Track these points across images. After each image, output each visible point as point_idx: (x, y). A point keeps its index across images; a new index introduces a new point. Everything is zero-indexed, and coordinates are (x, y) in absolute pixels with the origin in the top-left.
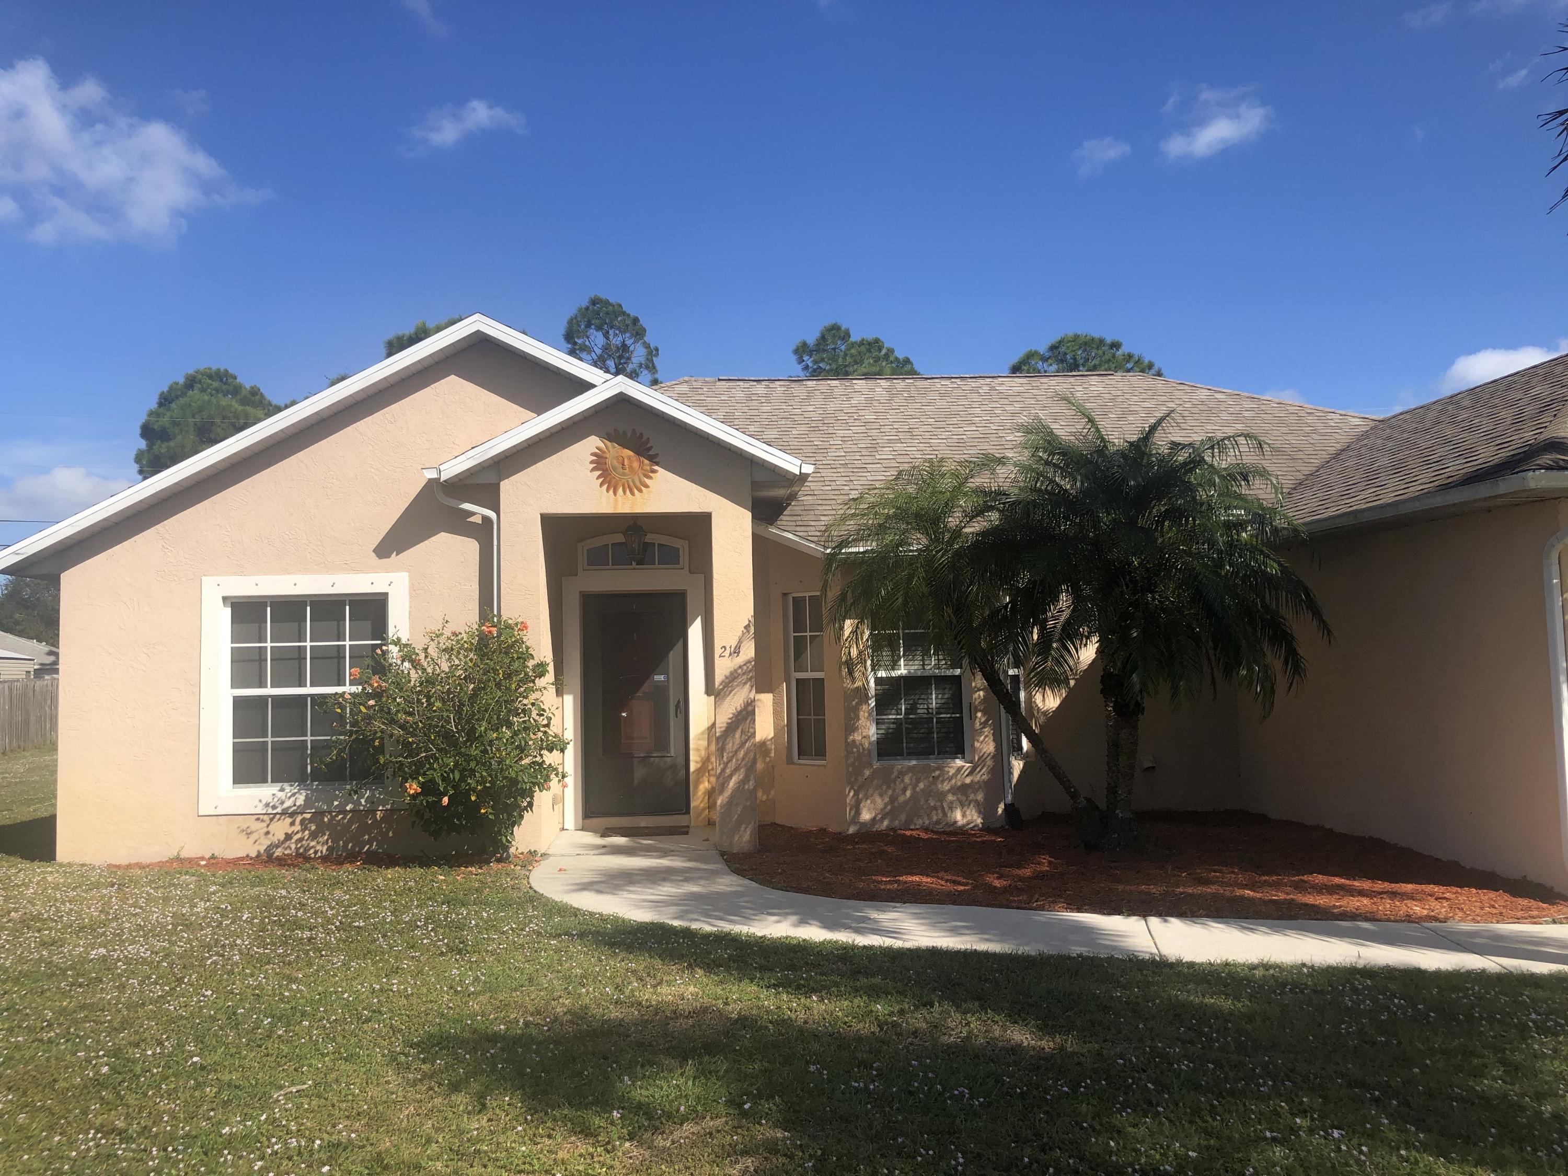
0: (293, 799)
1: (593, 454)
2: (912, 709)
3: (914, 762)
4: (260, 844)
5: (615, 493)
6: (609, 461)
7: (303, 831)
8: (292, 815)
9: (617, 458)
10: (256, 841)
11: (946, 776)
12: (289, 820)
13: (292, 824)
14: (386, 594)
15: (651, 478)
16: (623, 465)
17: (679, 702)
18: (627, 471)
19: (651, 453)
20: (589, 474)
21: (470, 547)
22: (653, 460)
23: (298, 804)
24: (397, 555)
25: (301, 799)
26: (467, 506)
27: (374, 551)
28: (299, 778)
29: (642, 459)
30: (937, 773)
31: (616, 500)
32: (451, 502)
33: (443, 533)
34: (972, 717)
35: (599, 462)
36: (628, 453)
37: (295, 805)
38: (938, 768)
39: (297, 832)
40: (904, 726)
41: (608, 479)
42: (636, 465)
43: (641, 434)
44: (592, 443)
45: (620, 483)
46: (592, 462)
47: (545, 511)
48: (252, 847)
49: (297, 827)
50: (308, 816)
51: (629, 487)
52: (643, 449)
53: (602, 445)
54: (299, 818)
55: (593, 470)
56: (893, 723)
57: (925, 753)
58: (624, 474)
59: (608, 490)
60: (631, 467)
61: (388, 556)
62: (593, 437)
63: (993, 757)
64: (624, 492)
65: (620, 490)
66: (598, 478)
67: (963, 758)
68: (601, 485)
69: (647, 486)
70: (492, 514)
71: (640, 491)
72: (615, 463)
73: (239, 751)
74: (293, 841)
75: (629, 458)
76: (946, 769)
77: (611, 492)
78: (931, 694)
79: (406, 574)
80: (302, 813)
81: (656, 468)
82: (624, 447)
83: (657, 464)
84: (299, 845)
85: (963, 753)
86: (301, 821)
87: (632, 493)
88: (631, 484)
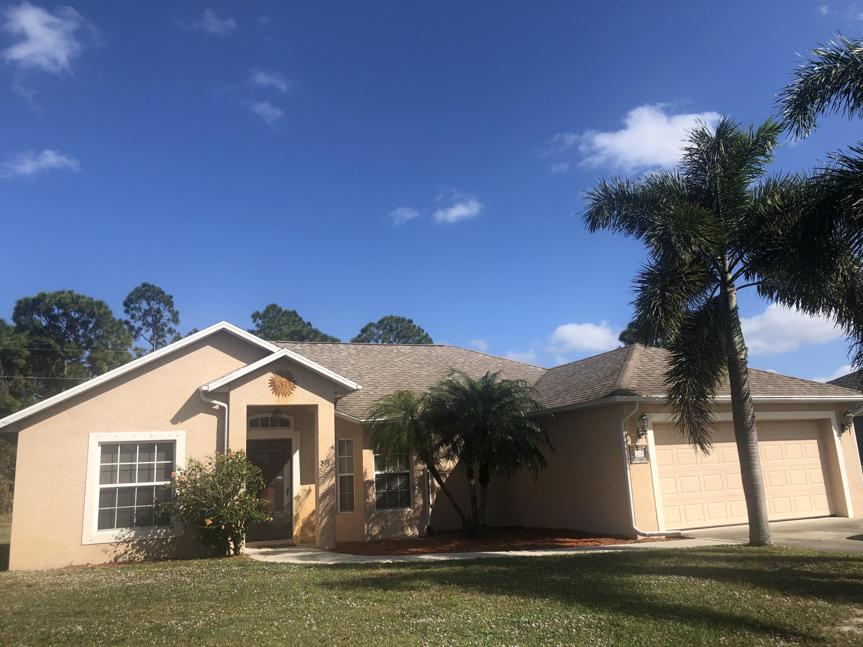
0: (129, 534)
1: (270, 380)
2: (389, 488)
3: (391, 510)
4: (111, 557)
5: (278, 396)
6: (276, 383)
7: (133, 549)
8: (128, 542)
9: (280, 382)
10: (109, 556)
11: (404, 515)
12: (126, 545)
13: (127, 546)
14: (175, 441)
15: (293, 390)
16: (282, 384)
17: (288, 488)
18: (284, 387)
19: (294, 380)
20: (268, 388)
21: (214, 419)
22: (295, 382)
23: (131, 537)
24: (181, 423)
25: (133, 534)
26: (215, 402)
27: (171, 421)
28: (130, 525)
29: (290, 382)
30: (401, 514)
31: (279, 400)
32: (208, 400)
33: (202, 414)
34: (414, 490)
35: (272, 383)
36: (284, 380)
37: (129, 538)
38: (401, 512)
39: (130, 550)
40: (387, 495)
41: (276, 391)
42: (288, 385)
43: (290, 372)
44: (270, 375)
45: (281, 392)
46: (269, 383)
47: (249, 404)
48: (107, 559)
49: (130, 547)
50: (135, 542)
51: (285, 394)
52: (291, 378)
53: (274, 376)
54: (131, 544)
55: (270, 386)
56: (382, 494)
57: (395, 506)
58: (283, 389)
59: (276, 395)
60: (286, 386)
61: (177, 423)
62: (270, 373)
63: (423, 506)
64: (282, 396)
65: (281, 395)
66: (272, 390)
67: (410, 507)
68: (273, 393)
69: (292, 394)
70: (226, 406)
71: (289, 395)
72: (279, 384)
73: (101, 514)
74: (128, 554)
75: (285, 382)
76: (404, 512)
77: (277, 396)
78: (397, 481)
79: (185, 431)
80: (132, 541)
81: (296, 386)
82: (283, 377)
83: (296, 384)
84: (130, 556)
85: (410, 506)
86: (132, 545)
87: (286, 397)
88: (286, 393)
